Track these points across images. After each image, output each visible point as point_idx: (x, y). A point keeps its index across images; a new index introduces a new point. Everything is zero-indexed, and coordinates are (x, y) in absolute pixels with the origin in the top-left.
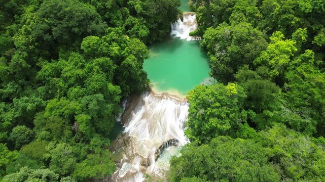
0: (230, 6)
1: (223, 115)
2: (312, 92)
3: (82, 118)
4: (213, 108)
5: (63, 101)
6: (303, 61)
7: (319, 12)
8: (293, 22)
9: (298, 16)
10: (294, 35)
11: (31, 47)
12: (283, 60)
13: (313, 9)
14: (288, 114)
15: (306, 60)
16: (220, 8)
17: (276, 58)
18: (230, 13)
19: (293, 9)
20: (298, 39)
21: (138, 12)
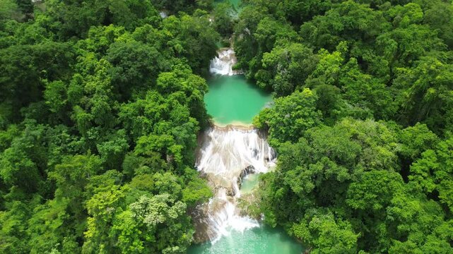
0: (273, 33)
1: (306, 114)
2: (365, 87)
3: (176, 148)
4: (297, 110)
5: (152, 136)
6: (350, 67)
7: (350, 28)
8: (331, 40)
9: (335, 35)
10: (337, 47)
11: (109, 90)
12: (335, 69)
13: (345, 27)
14: (351, 108)
15: (352, 66)
16: (264, 37)
17: (330, 68)
18: (274, 40)
19: (328, 29)
20: (342, 50)
21: (180, 51)
